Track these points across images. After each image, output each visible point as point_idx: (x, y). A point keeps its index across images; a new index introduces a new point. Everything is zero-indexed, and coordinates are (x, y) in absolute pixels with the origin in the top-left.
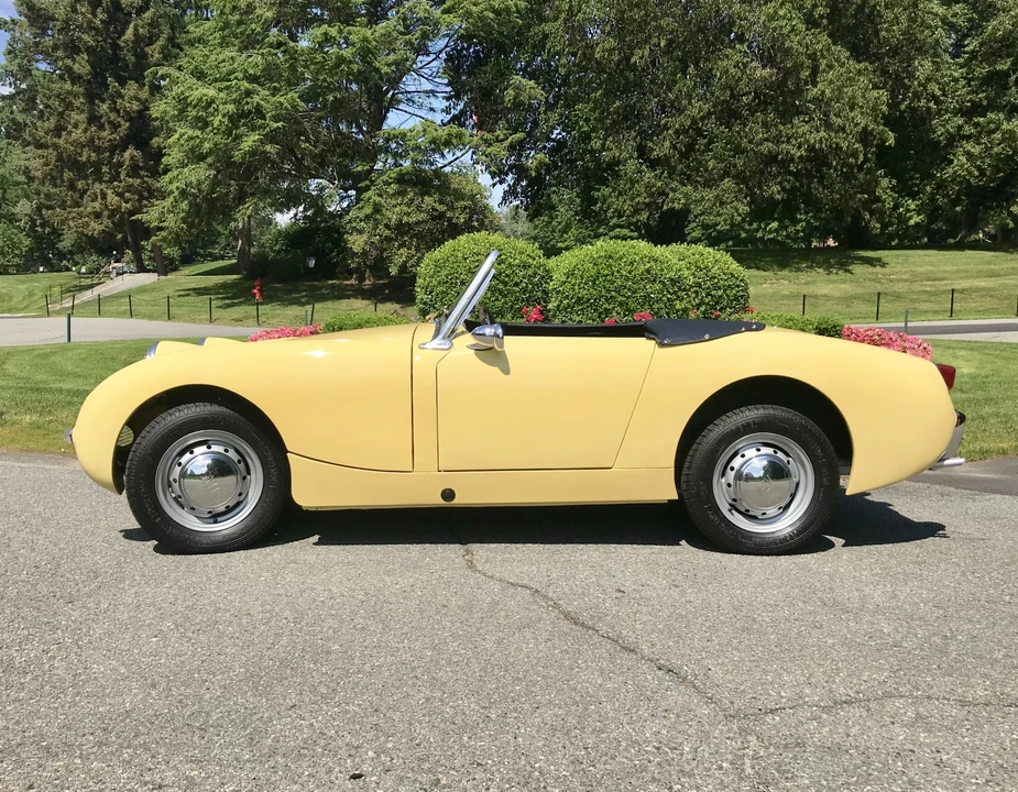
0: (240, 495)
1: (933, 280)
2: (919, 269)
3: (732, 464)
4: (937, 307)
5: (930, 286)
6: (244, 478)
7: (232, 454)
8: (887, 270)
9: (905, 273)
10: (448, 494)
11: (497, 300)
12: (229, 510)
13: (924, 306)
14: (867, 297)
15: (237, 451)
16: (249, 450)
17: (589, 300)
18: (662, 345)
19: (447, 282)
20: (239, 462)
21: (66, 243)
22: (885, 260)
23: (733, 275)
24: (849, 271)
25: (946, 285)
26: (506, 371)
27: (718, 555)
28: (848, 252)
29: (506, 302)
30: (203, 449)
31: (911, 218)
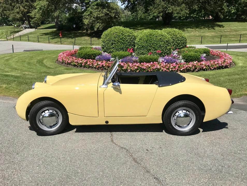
0: (57, 121)
1: (236, 31)
2: (233, 28)
3: (176, 114)
4: (236, 39)
5: (235, 33)
6: (58, 118)
7: (54, 112)
8: (224, 28)
9: (228, 29)
10: (107, 122)
11: (122, 45)
12: (54, 125)
13: (233, 39)
14: (218, 36)
15: (55, 111)
16: (58, 111)
17: (145, 46)
18: (159, 87)
19: (109, 40)
20: (56, 114)
21: (10, 19)
22: (224, 25)
23: (183, 37)
24: (214, 29)
25: (239, 33)
26: (121, 93)
27: (171, 136)
28: (214, 23)
29: (124, 46)
30: (47, 111)
31: (232, 11)
